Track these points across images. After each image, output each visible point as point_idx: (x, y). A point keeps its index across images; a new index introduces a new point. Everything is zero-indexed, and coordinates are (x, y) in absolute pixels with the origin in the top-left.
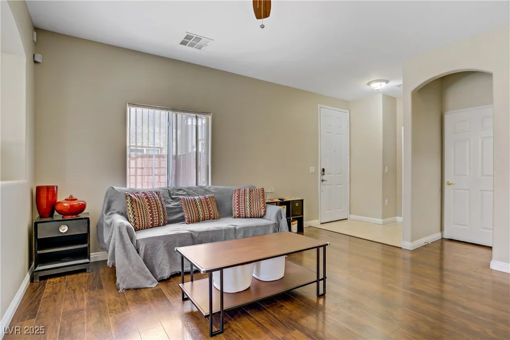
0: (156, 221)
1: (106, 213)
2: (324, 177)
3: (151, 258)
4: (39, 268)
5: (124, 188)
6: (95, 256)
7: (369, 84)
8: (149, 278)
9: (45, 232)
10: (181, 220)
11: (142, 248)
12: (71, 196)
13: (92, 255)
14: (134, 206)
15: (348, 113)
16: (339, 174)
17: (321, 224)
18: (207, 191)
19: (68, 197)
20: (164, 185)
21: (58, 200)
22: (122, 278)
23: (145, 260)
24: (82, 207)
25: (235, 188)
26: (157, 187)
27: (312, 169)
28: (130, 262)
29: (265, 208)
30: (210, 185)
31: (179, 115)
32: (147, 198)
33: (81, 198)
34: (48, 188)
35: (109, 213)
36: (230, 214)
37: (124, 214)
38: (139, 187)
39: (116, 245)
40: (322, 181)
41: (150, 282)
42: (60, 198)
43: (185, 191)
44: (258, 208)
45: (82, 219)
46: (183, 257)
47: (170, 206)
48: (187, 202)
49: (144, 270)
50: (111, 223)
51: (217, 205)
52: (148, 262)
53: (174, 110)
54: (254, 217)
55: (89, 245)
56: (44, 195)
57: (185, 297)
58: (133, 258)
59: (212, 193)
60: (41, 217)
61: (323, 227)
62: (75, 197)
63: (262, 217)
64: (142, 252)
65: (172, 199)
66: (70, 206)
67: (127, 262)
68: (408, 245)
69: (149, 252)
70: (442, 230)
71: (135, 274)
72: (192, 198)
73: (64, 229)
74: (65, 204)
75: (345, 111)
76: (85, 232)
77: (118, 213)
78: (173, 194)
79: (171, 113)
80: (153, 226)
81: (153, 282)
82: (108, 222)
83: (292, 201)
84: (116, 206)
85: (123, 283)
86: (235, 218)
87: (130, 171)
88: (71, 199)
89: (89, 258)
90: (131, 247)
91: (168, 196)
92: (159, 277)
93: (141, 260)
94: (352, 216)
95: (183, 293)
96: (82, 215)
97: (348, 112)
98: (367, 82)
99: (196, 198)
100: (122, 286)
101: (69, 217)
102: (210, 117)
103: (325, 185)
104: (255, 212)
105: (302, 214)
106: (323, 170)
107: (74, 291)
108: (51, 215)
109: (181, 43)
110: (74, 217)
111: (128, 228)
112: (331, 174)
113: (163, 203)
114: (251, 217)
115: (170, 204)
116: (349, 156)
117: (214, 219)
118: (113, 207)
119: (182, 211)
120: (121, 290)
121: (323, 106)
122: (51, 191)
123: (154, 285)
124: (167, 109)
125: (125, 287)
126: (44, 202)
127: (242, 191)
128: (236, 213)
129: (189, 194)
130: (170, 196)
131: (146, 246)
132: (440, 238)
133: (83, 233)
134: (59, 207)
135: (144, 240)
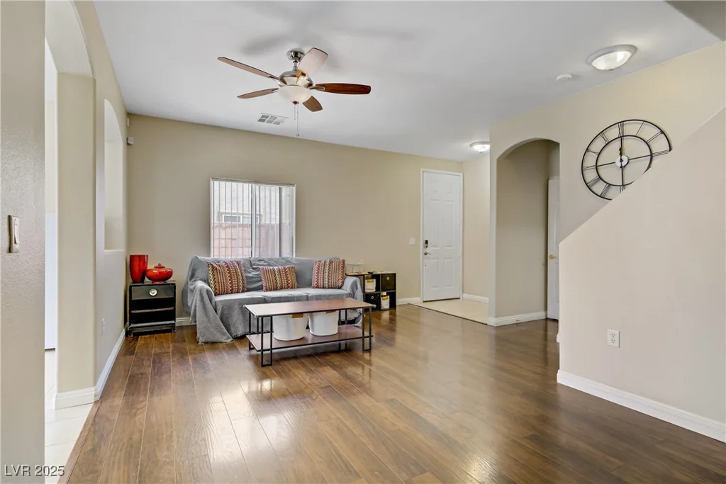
0: (235, 287)
1: (190, 280)
2: (428, 250)
3: (227, 318)
4: (132, 326)
5: (207, 258)
6: (180, 321)
7: (471, 145)
8: (224, 334)
9: (138, 295)
10: (260, 289)
11: (219, 308)
12: (160, 264)
13: (178, 320)
14: (215, 273)
15: (461, 177)
16: (448, 246)
17: (424, 302)
18: (288, 261)
19: (157, 265)
20: (247, 256)
21: (148, 268)
22: (201, 333)
23: (221, 319)
24: (169, 274)
25: (318, 259)
26: (239, 257)
27: (412, 241)
28: (209, 319)
29: (344, 279)
30: (294, 256)
31: (262, 187)
32: (228, 266)
33: (168, 266)
34: (140, 256)
35: (193, 280)
36: (309, 285)
37: (207, 281)
38: (222, 258)
39: (197, 305)
40: (426, 254)
41: (225, 338)
42: (150, 266)
43: (266, 262)
44: (336, 278)
45: (169, 284)
46: (250, 313)
47: (250, 275)
48: (266, 272)
49: (220, 327)
50: (194, 288)
51: (296, 276)
52: (225, 321)
53: (256, 182)
54: (332, 288)
55: (175, 308)
56: (136, 263)
57: (252, 347)
58: (211, 316)
59: (294, 264)
60: (134, 282)
61: (427, 305)
62: (162, 265)
63: (340, 288)
64: (219, 312)
65: (253, 269)
66: (159, 273)
67: (205, 319)
68: (492, 321)
69: (226, 312)
70: (546, 309)
71: (212, 330)
72: (271, 268)
73: (154, 293)
74: (154, 271)
75: (459, 174)
76: (171, 296)
77: (201, 280)
78: (254, 265)
79: (254, 185)
80: (232, 292)
81: (228, 338)
82: (192, 287)
83: (382, 275)
84: (199, 274)
85: (203, 337)
86: (313, 288)
87: (215, 243)
88: (160, 267)
89: (175, 320)
90: (210, 307)
91: (249, 266)
92: (234, 334)
93: (218, 318)
94: (465, 295)
95: (250, 344)
96: (169, 281)
97: (461, 174)
98: (470, 143)
99: (276, 268)
100: (201, 340)
101: (158, 283)
102: (294, 188)
103: (429, 258)
104: (333, 282)
105: (395, 289)
106: (427, 242)
107: (162, 343)
108: (142, 281)
109: (260, 120)
110: (162, 283)
111: (207, 291)
112: (437, 246)
113: (243, 272)
114: (329, 288)
115: (250, 273)
116: (461, 226)
117: (292, 288)
118: (196, 275)
119: (261, 281)
120: (200, 343)
121: (426, 170)
122: (142, 259)
123: (229, 341)
124: (249, 182)
125: (203, 340)
126: (137, 269)
127: (323, 262)
128: (314, 283)
129: (269, 265)
130: (251, 266)
131: (223, 307)
132: (544, 318)
133: (170, 297)
134: (149, 273)
135: (221, 301)
